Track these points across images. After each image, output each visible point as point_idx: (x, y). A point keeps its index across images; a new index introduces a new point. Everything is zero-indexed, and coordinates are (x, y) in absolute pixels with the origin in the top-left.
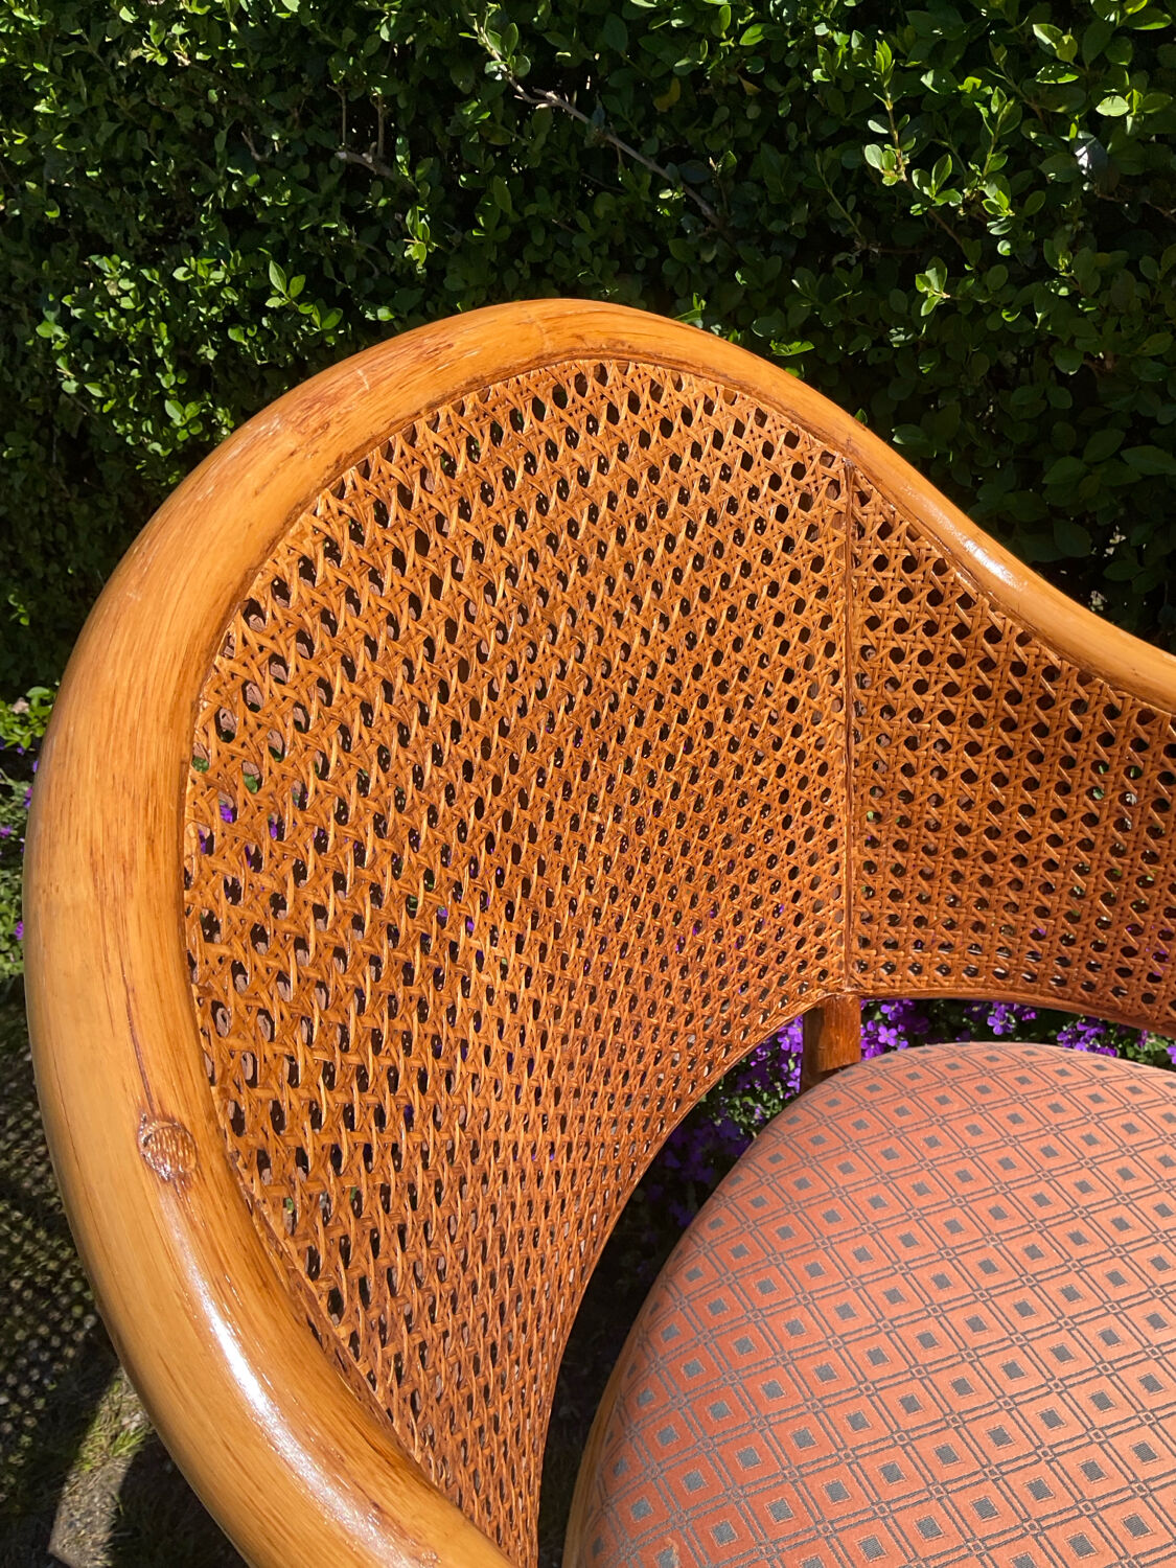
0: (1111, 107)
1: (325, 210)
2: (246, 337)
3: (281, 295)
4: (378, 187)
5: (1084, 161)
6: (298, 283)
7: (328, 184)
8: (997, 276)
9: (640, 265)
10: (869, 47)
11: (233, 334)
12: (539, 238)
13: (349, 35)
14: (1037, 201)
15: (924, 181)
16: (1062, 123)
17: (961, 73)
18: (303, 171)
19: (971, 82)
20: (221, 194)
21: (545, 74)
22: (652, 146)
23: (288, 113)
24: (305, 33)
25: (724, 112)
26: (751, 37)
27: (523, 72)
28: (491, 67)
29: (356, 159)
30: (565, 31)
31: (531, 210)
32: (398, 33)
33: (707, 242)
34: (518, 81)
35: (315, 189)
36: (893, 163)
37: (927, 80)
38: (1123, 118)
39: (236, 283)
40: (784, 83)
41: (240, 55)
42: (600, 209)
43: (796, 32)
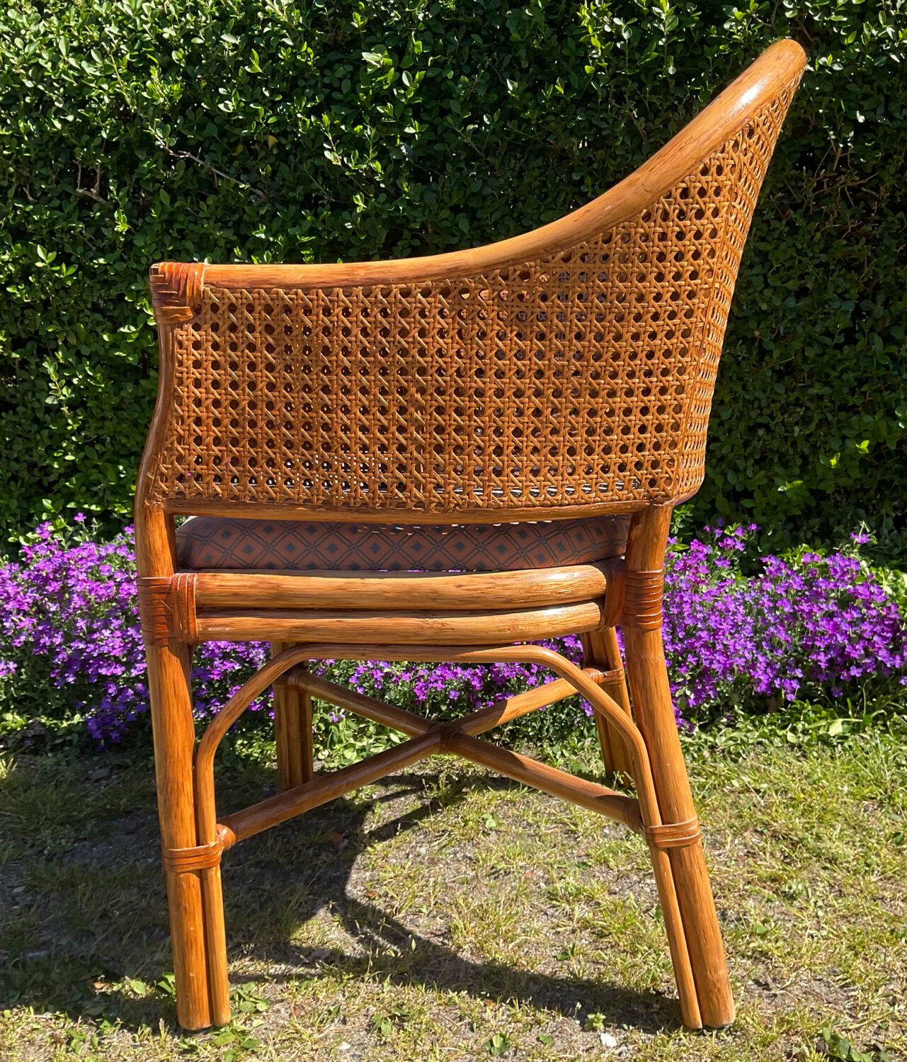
0: (410, 130)
1: (68, 218)
2: (18, 290)
3: (43, 261)
4: (96, 207)
5: (404, 151)
6: (52, 255)
7: (68, 208)
8: (383, 197)
9: (230, 224)
10: (319, 117)
11: (9, 289)
12: (181, 218)
13: (86, 137)
14: (391, 168)
15: (349, 161)
16: (394, 139)
17: (354, 125)
18: (56, 203)
19: (359, 127)
20: (10, 217)
21: (182, 144)
22: (232, 171)
23: (49, 177)
24: (62, 139)
25: (262, 154)
26: (271, 120)
27: (172, 145)
28: (157, 143)
29: (88, 193)
30: (190, 129)
31: (177, 204)
32: (111, 136)
33: (261, 206)
34: (170, 148)
35: (62, 211)
36: (335, 158)
37: (343, 127)
38: (414, 134)
39: (14, 262)
40: (286, 138)
41: (27, 151)
42: (210, 202)
43: (290, 117)
